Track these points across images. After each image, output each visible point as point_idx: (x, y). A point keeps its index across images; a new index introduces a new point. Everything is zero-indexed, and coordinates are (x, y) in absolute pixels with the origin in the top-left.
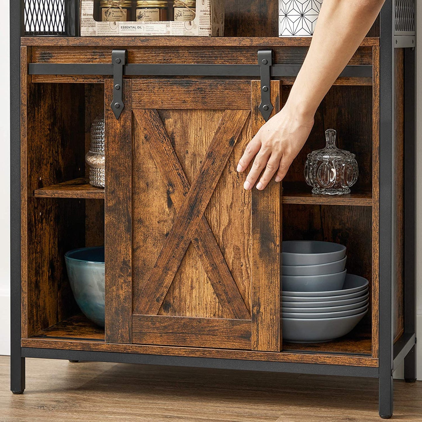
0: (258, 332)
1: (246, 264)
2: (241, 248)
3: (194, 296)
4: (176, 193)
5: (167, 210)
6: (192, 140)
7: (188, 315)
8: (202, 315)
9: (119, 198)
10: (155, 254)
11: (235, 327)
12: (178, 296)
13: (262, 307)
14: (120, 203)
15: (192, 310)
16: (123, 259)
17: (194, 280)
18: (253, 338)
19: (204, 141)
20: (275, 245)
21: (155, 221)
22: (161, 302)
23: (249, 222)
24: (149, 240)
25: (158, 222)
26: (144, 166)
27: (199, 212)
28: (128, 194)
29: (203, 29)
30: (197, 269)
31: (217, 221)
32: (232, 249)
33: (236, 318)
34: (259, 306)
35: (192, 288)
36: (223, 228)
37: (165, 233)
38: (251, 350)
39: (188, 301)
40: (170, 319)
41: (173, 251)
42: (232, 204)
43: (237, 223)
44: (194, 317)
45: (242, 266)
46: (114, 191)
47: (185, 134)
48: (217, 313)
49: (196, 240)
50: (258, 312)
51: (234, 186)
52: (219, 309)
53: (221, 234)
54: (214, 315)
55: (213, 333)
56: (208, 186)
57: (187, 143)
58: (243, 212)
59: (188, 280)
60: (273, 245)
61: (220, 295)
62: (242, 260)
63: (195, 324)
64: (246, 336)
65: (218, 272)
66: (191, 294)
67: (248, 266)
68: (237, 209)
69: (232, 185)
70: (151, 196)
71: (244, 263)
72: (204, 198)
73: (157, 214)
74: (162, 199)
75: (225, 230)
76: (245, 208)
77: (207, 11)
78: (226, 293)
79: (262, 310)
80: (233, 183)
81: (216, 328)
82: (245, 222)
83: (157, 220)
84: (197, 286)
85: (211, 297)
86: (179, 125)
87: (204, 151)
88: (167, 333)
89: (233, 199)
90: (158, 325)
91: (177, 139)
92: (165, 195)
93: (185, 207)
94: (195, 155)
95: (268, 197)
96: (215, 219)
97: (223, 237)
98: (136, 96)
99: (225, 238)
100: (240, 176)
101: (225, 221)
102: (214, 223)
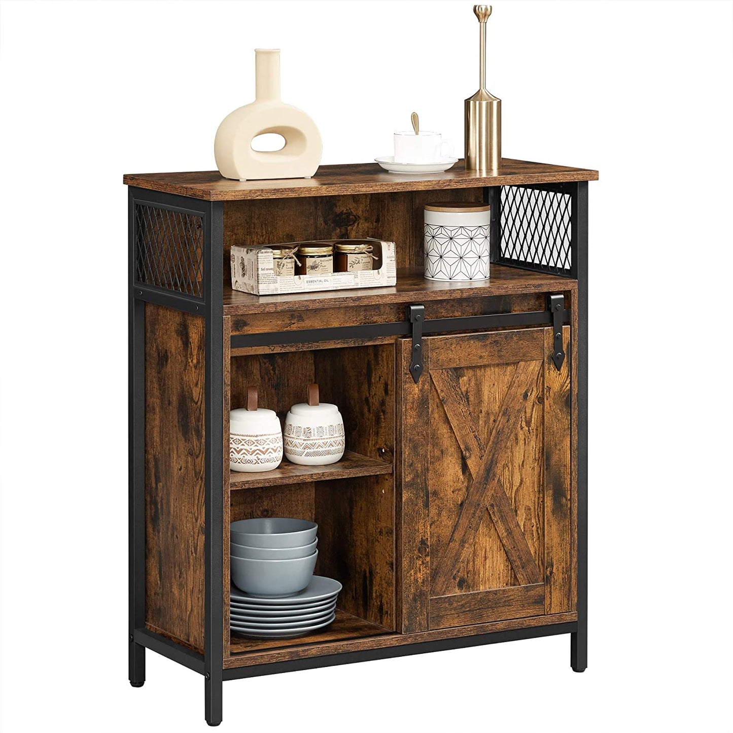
0: (551, 594)
1: (537, 524)
2: (532, 508)
3: (487, 568)
4: (473, 458)
5: (462, 477)
6: (486, 398)
7: (482, 588)
8: (495, 586)
9: (417, 471)
10: (450, 528)
11: (529, 593)
12: (472, 570)
13: (555, 567)
14: (418, 476)
15: (485, 583)
16: (422, 538)
17: (488, 550)
18: (547, 602)
19: (497, 397)
20: (566, 500)
21: (450, 491)
22: (458, 579)
23: (539, 479)
24: (444, 513)
25: (453, 492)
26: (439, 432)
27: (494, 475)
28: (426, 464)
29: (390, 277)
30: (490, 537)
31: (509, 482)
32: (523, 511)
33: (530, 583)
34: (552, 566)
35: (486, 558)
36: (515, 488)
37: (460, 503)
38: (544, 615)
39: (482, 573)
41: (469, 521)
42: (523, 462)
43: (528, 482)
44: (488, 590)
45: (533, 527)
46: (412, 464)
47: (479, 392)
48: (509, 581)
49: (492, 505)
50: (551, 573)
51: (525, 442)
52: (511, 577)
53: (513, 495)
54: (507, 585)
55: (508, 603)
56: (503, 446)
57: (481, 402)
58: (533, 468)
59: (482, 551)
60: (564, 500)
61: (515, 561)
62: (533, 521)
63: (491, 597)
64: (540, 601)
65: (513, 537)
66: (484, 566)
67: (538, 526)
68: (528, 467)
69: (523, 442)
70: (445, 465)
71: (535, 524)
72: (499, 458)
73: (451, 483)
74: (456, 466)
75: (517, 491)
76: (536, 464)
77: (393, 257)
78: (520, 558)
79: (554, 570)
80: (525, 439)
81: (512, 597)
82: (536, 479)
83: (452, 489)
84: (490, 556)
85: (504, 565)
86: (473, 383)
87: (496, 407)
89: (524, 456)
90: (455, 605)
91: (472, 398)
92: (460, 461)
93: (482, 472)
94: (488, 414)
95: (560, 450)
96: (507, 481)
97: (515, 499)
98: (433, 355)
99: (517, 499)
100: (531, 431)
101: (517, 481)
102: (507, 485)
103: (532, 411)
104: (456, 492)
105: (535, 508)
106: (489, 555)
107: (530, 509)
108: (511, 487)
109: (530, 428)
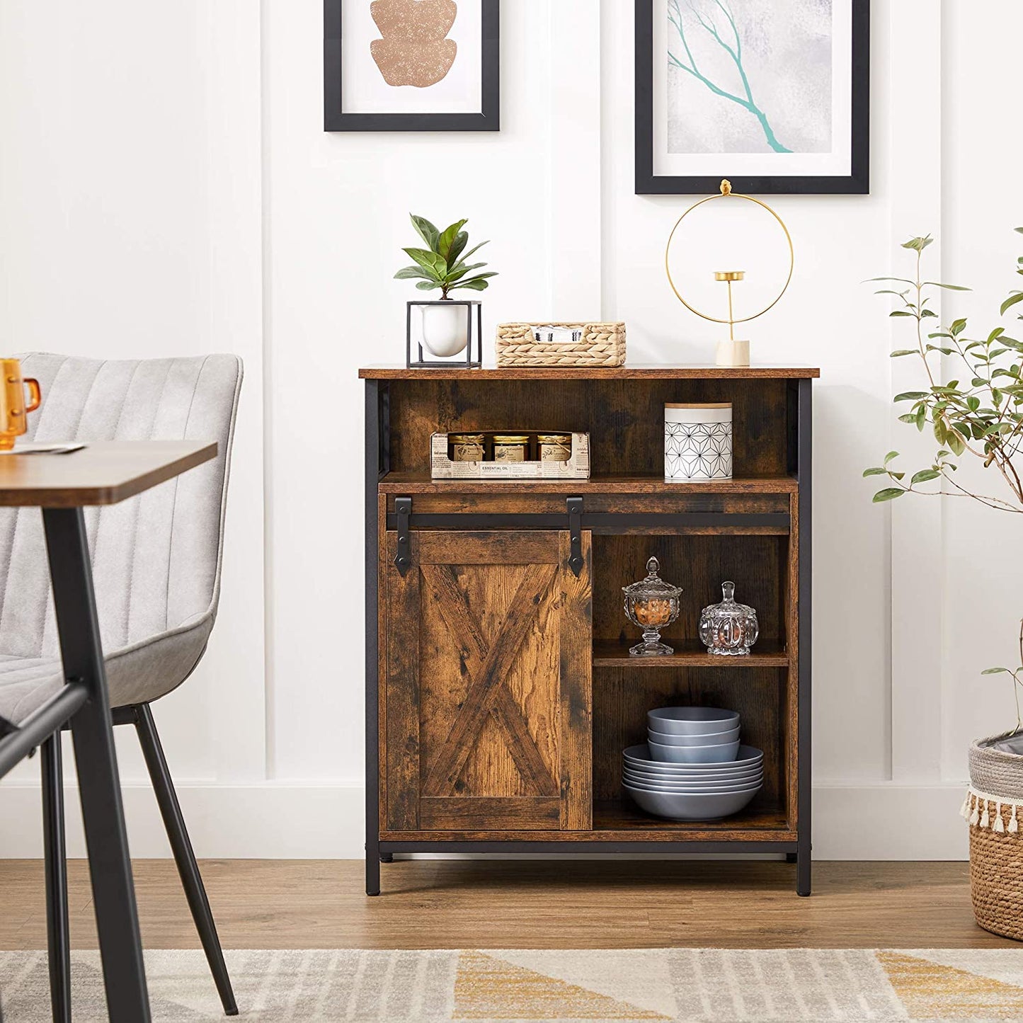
0: (567, 810)
1: (553, 735)
2: (547, 718)
3: (492, 773)
4: (472, 659)
5: (460, 677)
6: (490, 599)
7: (485, 794)
8: (501, 793)
9: (404, 666)
10: (447, 728)
11: (540, 805)
12: (474, 774)
13: (572, 782)
14: (405, 672)
15: (489, 789)
16: (410, 735)
17: (493, 756)
18: (562, 817)
19: (504, 599)
20: (587, 713)
21: (446, 691)
22: (454, 782)
23: (556, 688)
24: (439, 712)
25: (450, 692)
26: (433, 629)
27: (498, 679)
30: (496, 743)
31: (519, 688)
32: (536, 719)
33: (542, 795)
34: (569, 780)
35: (490, 765)
36: (525, 695)
37: (458, 703)
39: (485, 779)
40: (465, 800)
41: (468, 723)
42: (536, 668)
43: (542, 690)
44: (492, 796)
45: (547, 737)
46: (398, 658)
47: (481, 593)
48: (519, 791)
49: (495, 710)
50: (568, 787)
51: (538, 649)
52: (521, 786)
53: (523, 702)
54: (516, 794)
55: (514, 813)
56: (509, 649)
57: (483, 602)
58: (548, 677)
59: (485, 755)
60: (584, 713)
61: (524, 771)
62: (548, 731)
63: (494, 804)
64: (554, 815)
65: (521, 746)
66: (488, 772)
67: (555, 737)
68: (541, 674)
69: (536, 648)
70: (441, 663)
71: (550, 734)
72: (504, 662)
73: (448, 682)
74: (454, 665)
75: (528, 698)
76: (552, 672)
77: (585, 449)
78: (530, 769)
79: (572, 785)
80: (538, 645)
81: (519, 808)
82: (551, 688)
83: (449, 689)
84: (496, 762)
85: (512, 774)
86: (474, 582)
87: (503, 610)
88: (461, 816)
89: (537, 663)
90: (450, 807)
91: (472, 598)
92: (458, 661)
93: (482, 674)
94: (493, 615)
95: (578, 660)
96: (516, 687)
97: (526, 706)
98: (424, 549)
99: (528, 707)
100: (545, 637)
101: (528, 688)
102: (515, 691)
103: (547, 616)
104: (455, 692)
105: (550, 718)
106: (494, 761)
107: (544, 719)
108: (521, 692)
109: (544, 635)
